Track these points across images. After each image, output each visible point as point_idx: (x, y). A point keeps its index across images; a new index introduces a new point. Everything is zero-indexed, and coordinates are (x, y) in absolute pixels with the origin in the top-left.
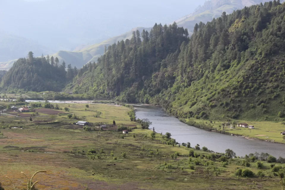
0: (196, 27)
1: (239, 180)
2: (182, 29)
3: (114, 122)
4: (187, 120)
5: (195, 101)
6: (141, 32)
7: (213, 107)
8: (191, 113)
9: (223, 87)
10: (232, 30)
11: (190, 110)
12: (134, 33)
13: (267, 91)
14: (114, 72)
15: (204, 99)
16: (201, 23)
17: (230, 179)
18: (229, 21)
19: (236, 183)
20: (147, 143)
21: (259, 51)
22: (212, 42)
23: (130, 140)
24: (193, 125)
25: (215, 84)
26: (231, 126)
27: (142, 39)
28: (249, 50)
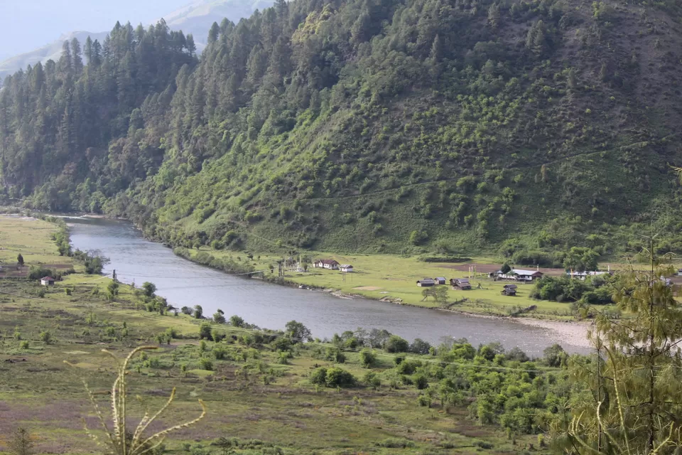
0: (215, 30)
1: (320, 394)
2: (180, 35)
3: (20, 259)
4: (194, 252)
5: (212, 206)
6: (83, 43)
7: (254, 220)
8: (202, 235)
9: (279, 172)
10: (298, 37)
11: (201, 228)
12: (66, 45)
13: (384, 183)
14: (18, 137)
15: (233, 201)
16: (226, 22)
17: (299, 392)
18: (291, 16)
19: (314, 401)
20: (101, 307)
21: (364, 88)
22: (252, 65)
23: (59, 301)
24: (207, 265)
25: (259, 166)
26: (299, 266)
27: (85, 60)
28: (339, 85)
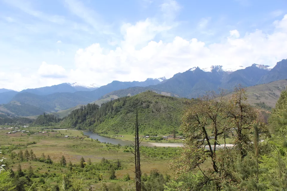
0: (102, 105)
2: (97, 105)
3: (78, 136)
4: (101, 135)
5: (103, 128)
6: (83, 106)
7: (109, 130)
8: (102, 132)
9: (112, 124)
10: (114, 105)
11: (102, 131)
12: (81, 106)
13: (127, 125)
14: (74, 119)
15: (106, 128)
16: (103, 103)
17: (122, 153)
18: (113, 102)
20: (90, 142)
21: (124, 112)
22: (107, 109)
23: (84, 142)
24: (104, 136)
25: (109, 123)
26: (117, 136)
27: (84, 109)
28: (120, 112)
